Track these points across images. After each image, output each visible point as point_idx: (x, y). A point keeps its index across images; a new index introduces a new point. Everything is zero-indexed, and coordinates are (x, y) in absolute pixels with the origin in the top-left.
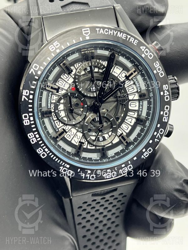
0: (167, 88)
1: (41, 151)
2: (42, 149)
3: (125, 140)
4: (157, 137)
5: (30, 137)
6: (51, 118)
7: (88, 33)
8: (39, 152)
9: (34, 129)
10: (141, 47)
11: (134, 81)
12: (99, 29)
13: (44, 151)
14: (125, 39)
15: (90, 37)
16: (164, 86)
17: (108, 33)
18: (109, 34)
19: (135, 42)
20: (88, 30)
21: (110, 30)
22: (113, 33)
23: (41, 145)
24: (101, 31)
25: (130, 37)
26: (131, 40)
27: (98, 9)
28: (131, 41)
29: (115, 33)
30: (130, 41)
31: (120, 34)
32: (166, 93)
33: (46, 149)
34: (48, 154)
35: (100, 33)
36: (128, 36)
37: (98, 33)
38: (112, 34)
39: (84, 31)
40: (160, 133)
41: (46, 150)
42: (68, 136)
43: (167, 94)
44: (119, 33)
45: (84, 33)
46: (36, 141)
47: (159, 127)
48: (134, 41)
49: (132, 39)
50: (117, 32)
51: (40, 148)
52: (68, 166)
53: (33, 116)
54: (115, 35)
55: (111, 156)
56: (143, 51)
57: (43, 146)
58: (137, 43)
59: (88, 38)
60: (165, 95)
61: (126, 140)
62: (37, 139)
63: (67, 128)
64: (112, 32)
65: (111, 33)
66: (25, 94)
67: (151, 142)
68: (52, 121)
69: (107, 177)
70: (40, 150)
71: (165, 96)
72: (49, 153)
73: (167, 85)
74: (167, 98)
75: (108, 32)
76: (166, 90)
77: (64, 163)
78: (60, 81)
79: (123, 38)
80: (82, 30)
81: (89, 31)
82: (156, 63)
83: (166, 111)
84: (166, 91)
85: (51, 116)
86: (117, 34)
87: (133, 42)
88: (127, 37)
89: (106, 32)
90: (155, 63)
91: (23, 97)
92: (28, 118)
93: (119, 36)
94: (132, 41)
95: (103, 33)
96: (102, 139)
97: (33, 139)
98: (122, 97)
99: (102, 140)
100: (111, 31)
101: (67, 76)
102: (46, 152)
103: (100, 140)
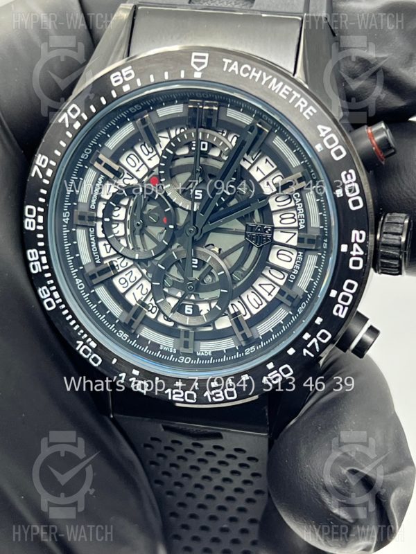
0: (361, 238)
1: (46, 293)
2: (48, 291)
3: (240, 328)
4: (309, 346)
5: (31, 257)
6: (92, 231)
7: (203, 63)
8: (43, 295)
9: (41, 244)
10: (320, 127)
11: (295, 201)
12: (230, 61)
13: (52, 296)
14: (285, 97)
15: (202, 75)
16: (355, 232)
17: (249, 76)
18: (251, 77)
19: (308, 111)
20: (204, 58)
21: (254, 69)
22: (261, 78)
23: (49, 283)
24: (233, 66)
25: (299, 96)
26: (299, 103)
27: (264, 15)
28: (299, 106)
29: (265, 79)
30: (296, 106)
31: (277, 83)
32: (357, 251)
33: (57, 292)
34: (58, 305)
35: (230, 70)
36: (294, 92)
37: (225, 69)
38: (257, 80)
39: (196, 57)
40: (320, 339)
41: (56, 295)
42: (123, 281)
43: (358, 253)
44: (275, 80)
45: (195, 63)
46: (40, 271)
47: (319, 324)
48: (305, 109)
49: (303, 103)
50: (270, 77)
51: (45, 287)
52: (93, 345)
53: (45, 214)
54: (263, 83)
55: (203, 354)
56: (321, 135)
57: (51, 285)
58: (311, 114)
59: (198, 75)
60: (351, 253)
61: (243, 330)
62: (42, 265)
63: (124, 264)
64: (258, 76)
65: (254, 77)
66: (40, 164)
67: (291, 351)
68: (93, 239)
69: (174, 396)
70: (45, 290)
71: (352, 256)
72: (61, 304)
73: (363, 233)
74: (356, 263)
75: (250, 72)
76: (359, 244)
77: (85, 336)
78: (131, 156)
79: (281, 94)
80: (191, 56)
81: (206, 61)
82: (348, 173)
83: (348, 293)
84: (355, 246)
85: (92, 227)
86: (269, 82)
87: (301, 110)
88: (291, 95)
89: (246, 71)
90: (344, 173)
91: (36, 169)
92: (34, 216)
93: (273, 89)
94: (302, 106)
95: (237, 73)
96: (191, 310)
97: (35, 263)
98: (257, 231)
99: (191, 313)
100: (257, 72)
101: (151, 150)
102: (55, 300)
103: (186, 312)
